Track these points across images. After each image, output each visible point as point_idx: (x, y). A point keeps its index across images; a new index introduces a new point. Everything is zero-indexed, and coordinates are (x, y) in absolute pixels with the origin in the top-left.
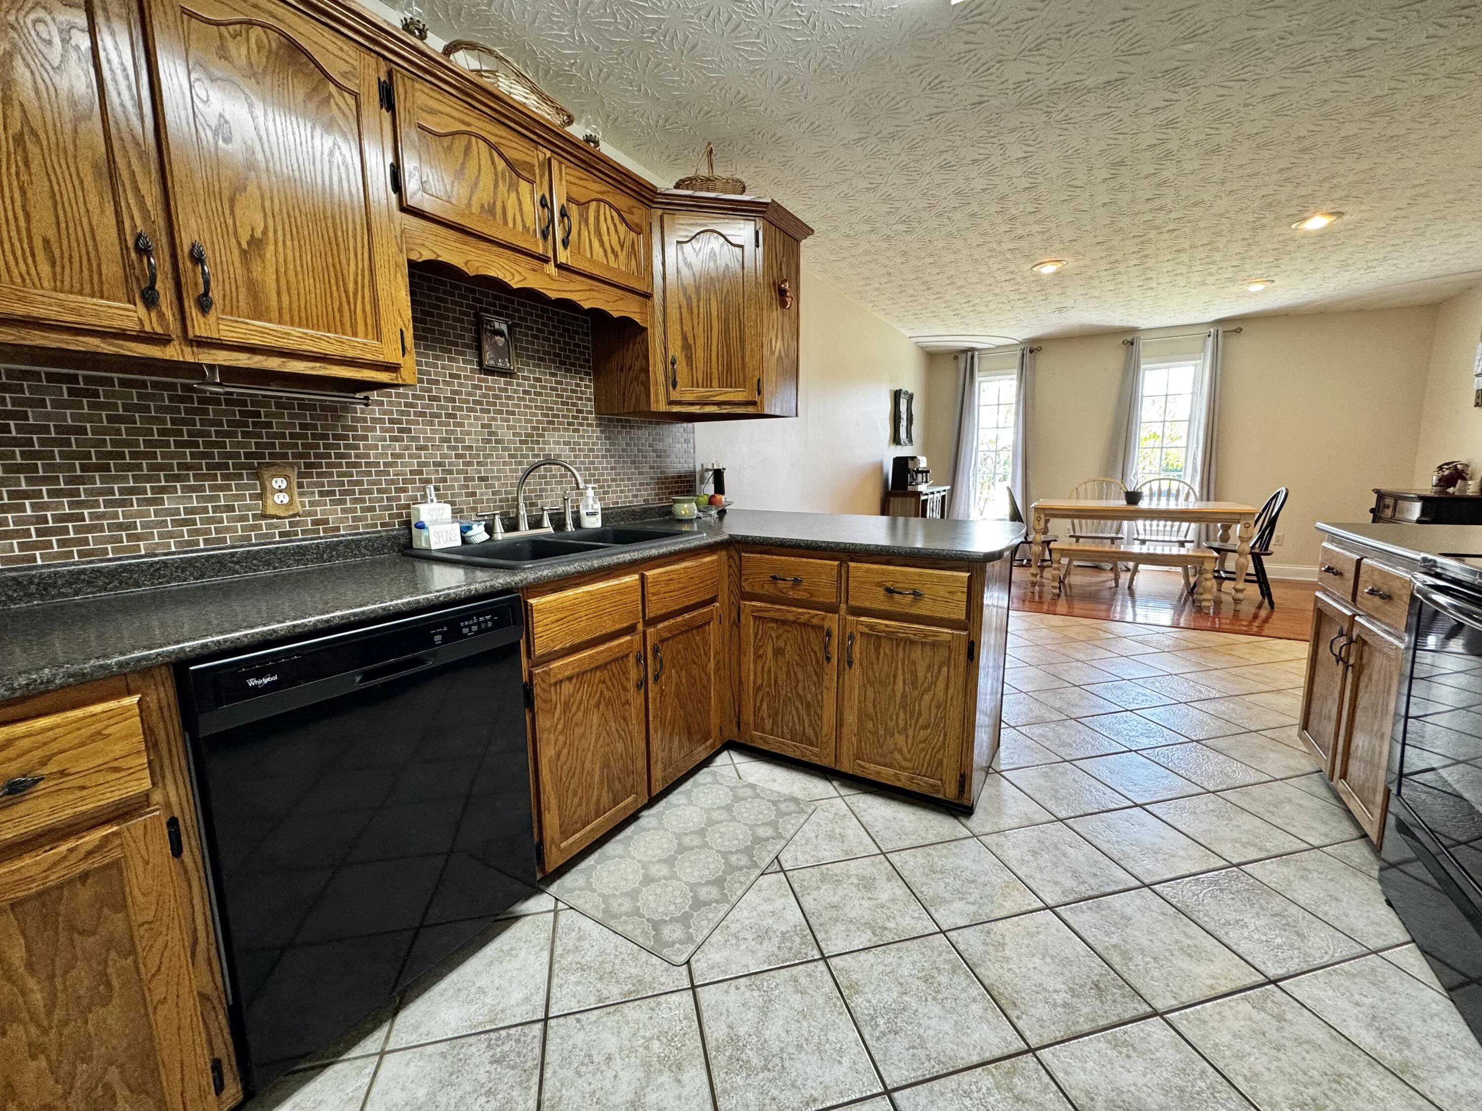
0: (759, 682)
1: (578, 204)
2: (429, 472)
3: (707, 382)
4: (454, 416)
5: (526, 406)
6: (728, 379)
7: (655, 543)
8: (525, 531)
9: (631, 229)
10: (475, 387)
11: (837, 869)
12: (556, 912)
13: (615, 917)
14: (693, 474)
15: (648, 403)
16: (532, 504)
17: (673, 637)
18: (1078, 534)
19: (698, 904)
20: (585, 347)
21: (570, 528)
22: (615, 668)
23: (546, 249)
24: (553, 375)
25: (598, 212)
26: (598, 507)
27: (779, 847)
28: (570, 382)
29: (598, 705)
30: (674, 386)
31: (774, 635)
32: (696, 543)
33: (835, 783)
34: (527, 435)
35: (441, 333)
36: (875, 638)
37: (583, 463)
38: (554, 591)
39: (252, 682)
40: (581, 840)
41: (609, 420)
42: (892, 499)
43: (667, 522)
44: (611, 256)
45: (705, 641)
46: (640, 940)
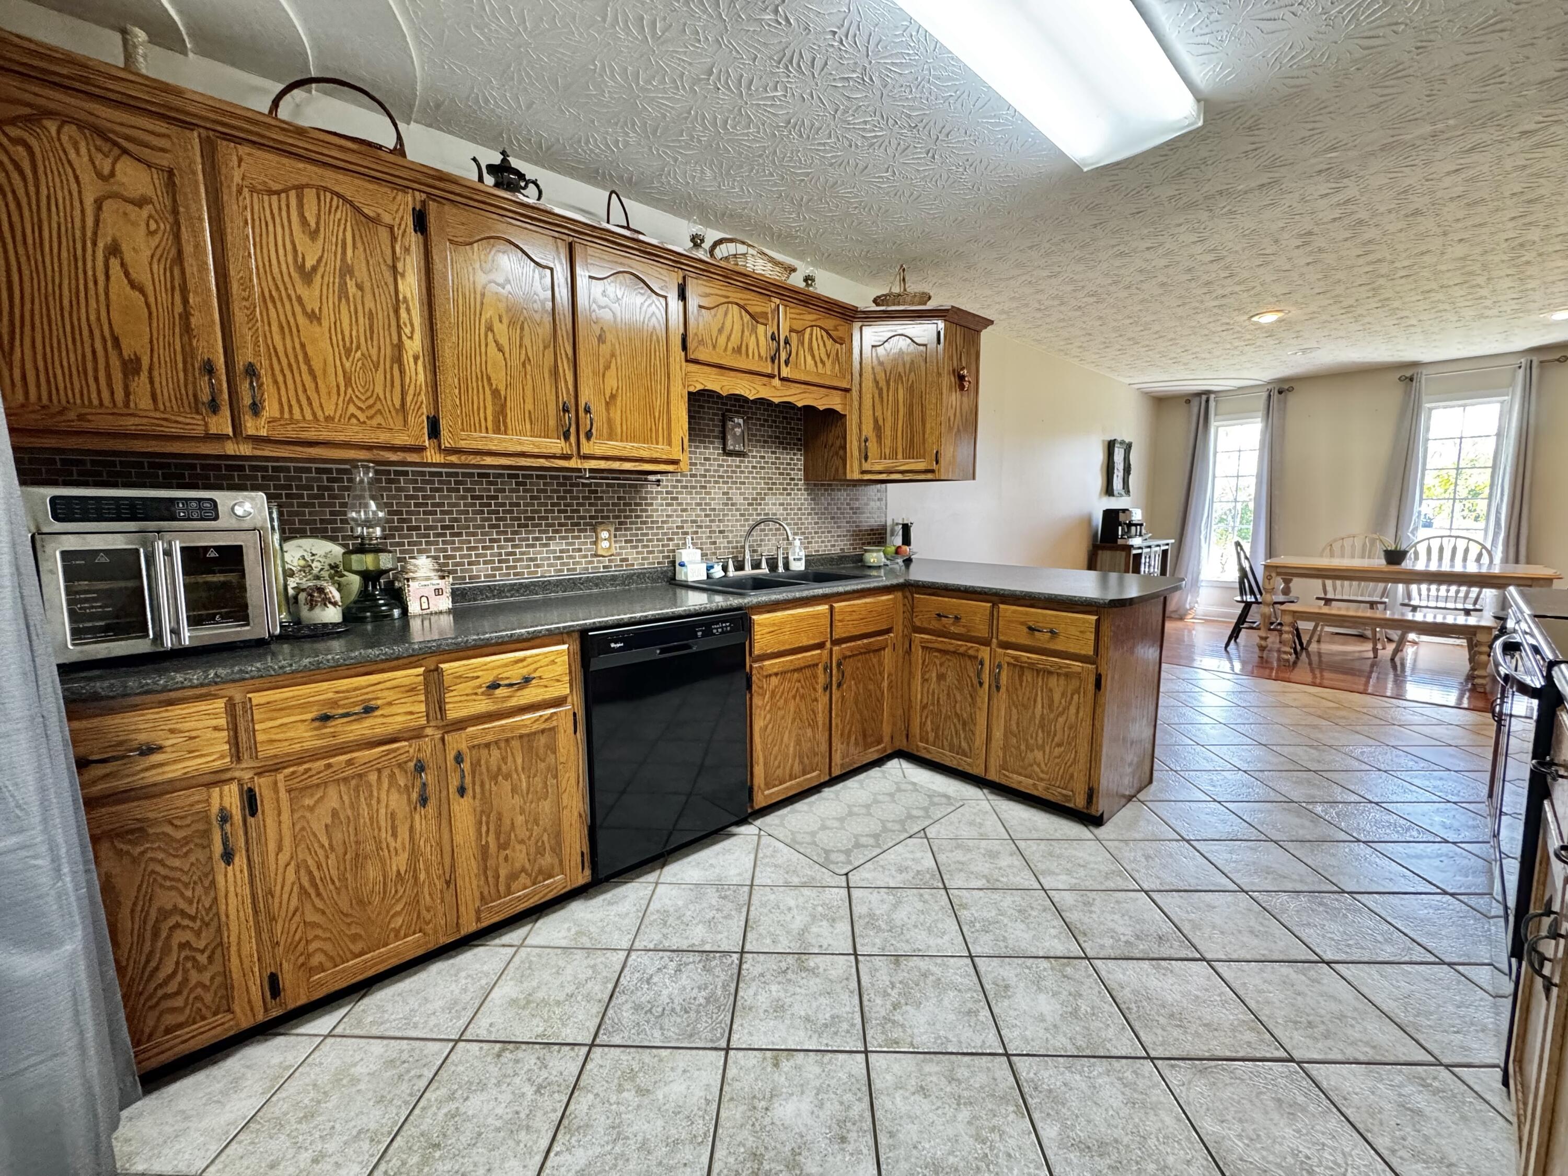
0: (925, 701)
1: (797, 332)
2: (688, 527)
3: (894, 455)
4: (705, 487)
5: (754, 478)
6: (912, 451)
7: (843, 582)
8: (748, 571)
9: (836, 342)
10: (720, 466)
11: (971, 843)
12: (759, 836)
13: (800, 844)
14: (884, 527)
15: (845, 473)
16: (754, 551)
17: (854, 655)
18: (1329, 596)
19: (857, 845)
20: (799, 430)
21: (781, 569)
22: (808, 672)
23: (773, 369)
24: (773, 453)
25: (811, 334)
26: (802, 554)
27: (927, 823)
28: (786, 457)
29: (794, 697)
30: (866, 458)
31: (938, 662)
32: (876, 584)
33: (985, 791)
34: (753, 499)
35: (700, 430)
36: (1019, 668)
37: (793, 519)
38: (769, 612)
39: (613, 645)
40: (779, 792)
41: (815, 485)
42: (1100, 552)
43: (857, 568)
44: (820, 365)
45: (881, 664)
46: (815, 858)
